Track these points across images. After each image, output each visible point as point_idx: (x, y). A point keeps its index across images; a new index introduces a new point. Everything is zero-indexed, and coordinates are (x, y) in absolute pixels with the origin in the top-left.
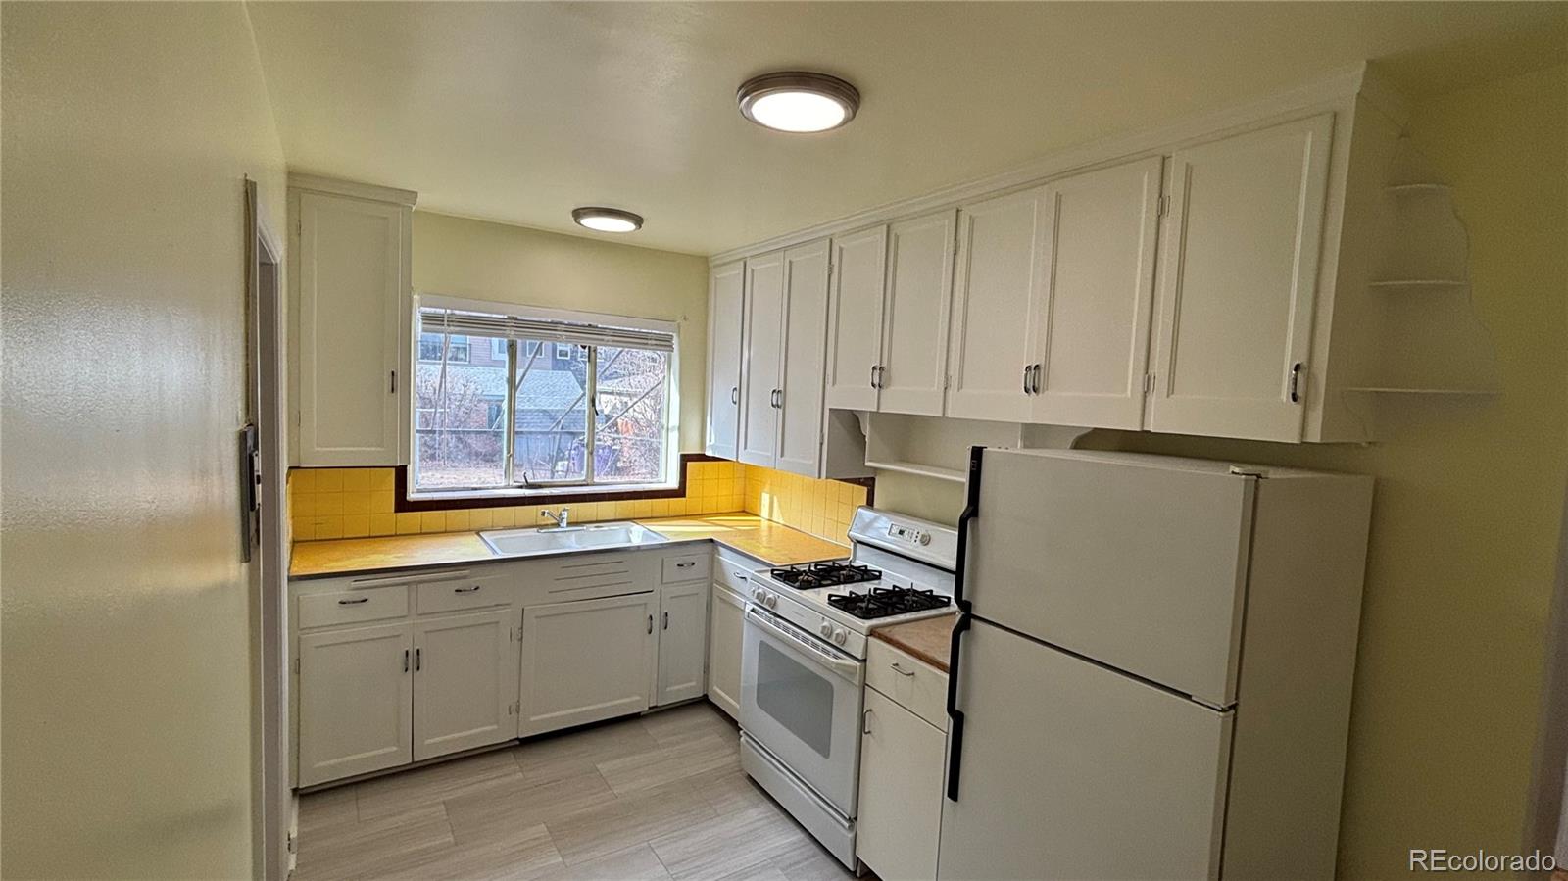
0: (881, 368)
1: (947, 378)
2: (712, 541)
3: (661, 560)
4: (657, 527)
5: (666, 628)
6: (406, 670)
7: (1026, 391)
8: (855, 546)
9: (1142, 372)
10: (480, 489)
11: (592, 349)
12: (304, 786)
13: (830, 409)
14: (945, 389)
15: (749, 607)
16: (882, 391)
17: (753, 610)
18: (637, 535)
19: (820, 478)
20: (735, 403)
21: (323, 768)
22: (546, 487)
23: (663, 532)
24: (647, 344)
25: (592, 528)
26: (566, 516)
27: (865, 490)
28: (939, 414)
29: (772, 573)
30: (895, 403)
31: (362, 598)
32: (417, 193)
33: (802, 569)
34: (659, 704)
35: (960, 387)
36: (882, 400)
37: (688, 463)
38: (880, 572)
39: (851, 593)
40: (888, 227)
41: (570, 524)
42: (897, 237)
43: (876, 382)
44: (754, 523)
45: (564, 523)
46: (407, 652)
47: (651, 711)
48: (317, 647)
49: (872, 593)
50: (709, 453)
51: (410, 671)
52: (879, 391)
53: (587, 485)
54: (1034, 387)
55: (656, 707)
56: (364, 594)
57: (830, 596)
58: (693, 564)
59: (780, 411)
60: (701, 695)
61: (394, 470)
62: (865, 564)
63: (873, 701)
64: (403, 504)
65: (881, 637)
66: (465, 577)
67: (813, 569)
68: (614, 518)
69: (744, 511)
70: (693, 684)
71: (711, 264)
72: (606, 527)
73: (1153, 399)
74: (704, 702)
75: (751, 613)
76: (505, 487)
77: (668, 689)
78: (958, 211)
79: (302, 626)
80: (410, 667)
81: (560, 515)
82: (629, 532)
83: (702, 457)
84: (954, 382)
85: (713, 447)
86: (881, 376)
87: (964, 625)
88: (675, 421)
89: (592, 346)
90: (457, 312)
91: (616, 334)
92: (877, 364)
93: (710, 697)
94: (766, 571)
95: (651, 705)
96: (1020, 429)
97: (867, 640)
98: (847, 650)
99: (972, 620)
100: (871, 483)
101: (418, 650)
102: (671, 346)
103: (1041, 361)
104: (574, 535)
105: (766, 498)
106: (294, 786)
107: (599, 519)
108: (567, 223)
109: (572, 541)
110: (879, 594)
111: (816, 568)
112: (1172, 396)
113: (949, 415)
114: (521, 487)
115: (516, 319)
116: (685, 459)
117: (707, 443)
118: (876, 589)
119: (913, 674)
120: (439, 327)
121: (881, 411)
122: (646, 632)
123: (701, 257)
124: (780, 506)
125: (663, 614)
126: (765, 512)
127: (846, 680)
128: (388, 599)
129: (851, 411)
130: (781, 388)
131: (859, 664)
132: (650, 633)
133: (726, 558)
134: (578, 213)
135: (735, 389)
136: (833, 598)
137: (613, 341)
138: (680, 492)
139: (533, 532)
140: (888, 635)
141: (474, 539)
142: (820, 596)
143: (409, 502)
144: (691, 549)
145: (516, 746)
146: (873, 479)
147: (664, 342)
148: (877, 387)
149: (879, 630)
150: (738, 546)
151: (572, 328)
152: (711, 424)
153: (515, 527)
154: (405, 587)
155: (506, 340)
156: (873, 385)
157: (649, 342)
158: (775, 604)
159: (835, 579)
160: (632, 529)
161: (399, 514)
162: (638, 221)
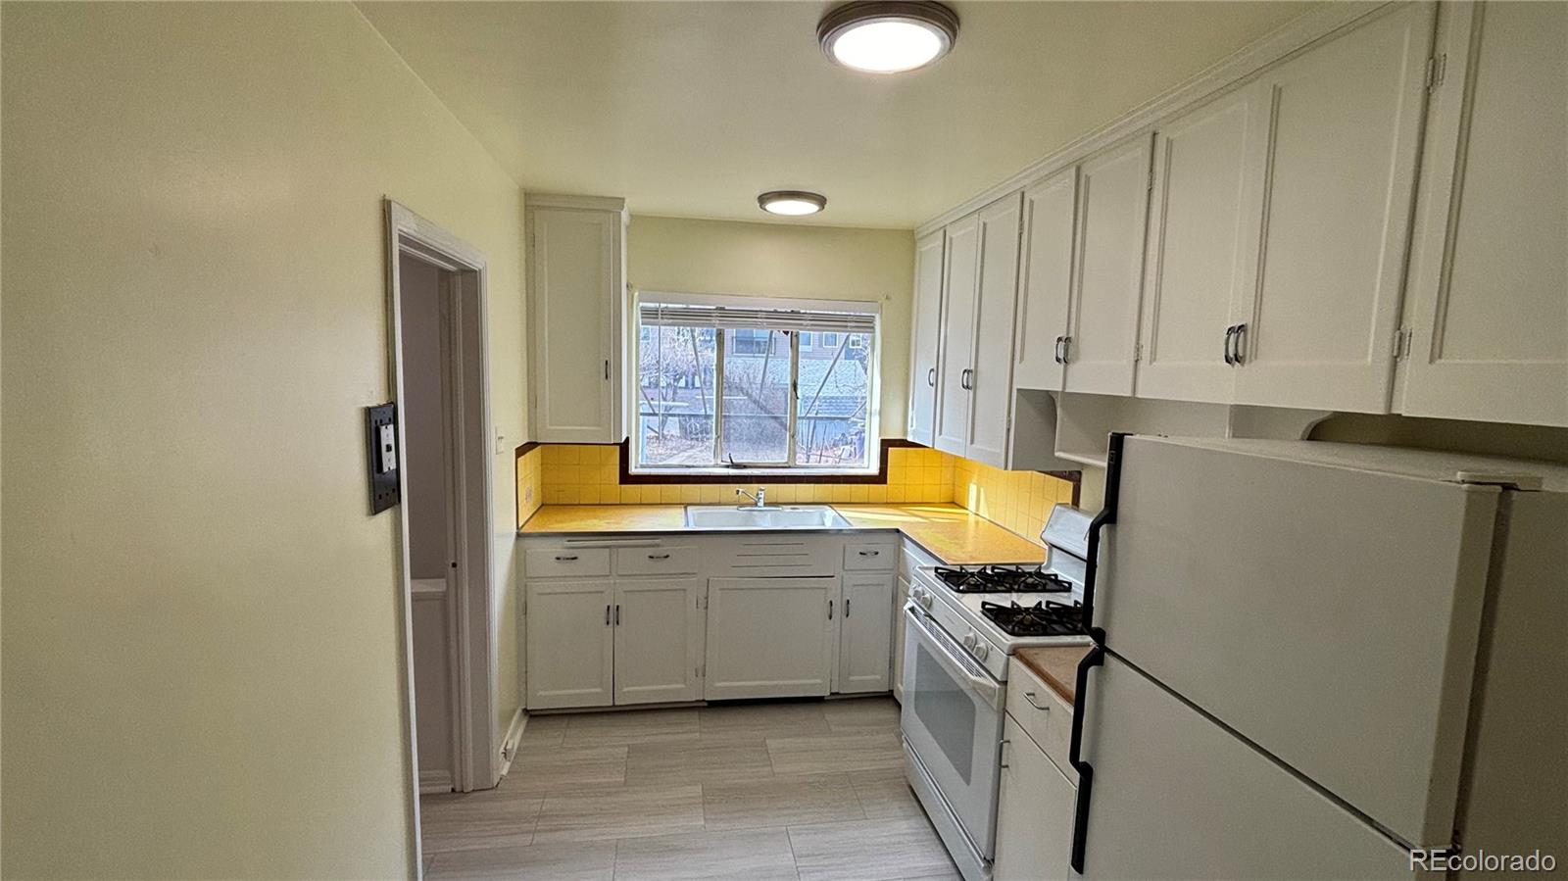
0: (1068, 340)
1: (1138, 349)
2: (898, 531)
3: (842, 546)
4: (847, 513)
5: (847, 616)
6: (608, 623)
7: (1227, 361)
8: (1050, 550)
9: (1390, 325)
10: (693, 467)
11: (794, 334)
12: (531, 708)
13: (1018, 390)
14: (1137, 361)
15: (910, 604)
16: (1072, 367)
17: (912, 609)
18: (829, 519)
19: (1006, 468)
20: (932, 385)
21: (546, 697)
22: (751, 467)
23: (851, 518)
24: (846, 327)
25: (787, 509)
26: (762, 496)
27: (1070, 485)
28: (1128, 394)
29: (936, 571)
30: (1087, 380)
31: (573, 556)
32: (623, 199)
33: (970, 571)
34: (842, 692)
35: (1153, 359)
36: (1069, 379)
37: (890, 449)
38: (1070, 584)
39: (1013, 603)
40: (1078, 169)
41: (765, 504)
42: (1088, 178)
43: (1061, 356)
44: (955, 516)
45: (761, 503)
46: (608, 607)
47: (833, 697)
48: (539, 594)
49: (1044, 607)
50: (910, 439)
51: (611, 625)
52: (1065, 367)
53: (789, 467)
54: (1236, 355)
55: (837, 694)
56: (575, 553)
57: (984, 604)
58: (877, 553)
59: (971, 392)
60: (887, 690)
61: (618, 447)
62: (1057, 572)
63: (1013, 732)
64: (626, 478)
65: (1021, 658)
66: (658, 545)
67: (989, 572)
68: (811, 501)
69: (953, 502)
70: (878, 677)
71: (916, 237)
72: (801, 509)
73: (1407, 367)
75: (909, 612)
76: (714, 466)
77: (851, 678)
78: (1155, 134)
79: (528, 575)
80: (611, 620)
81: (758, 494)
82: (822, 516)
83: (903, 443)
84: (1146, 353)
85: (914, 433)
86: (1067, 350)
87: (1096, 658)
88: (876, 406)
89: (794, 331)
90: (670, 306)
91: (816, 318)
92: (1063, 335)
93: (895, 694)
94: (930, 568)
95: (833, 691)
96: (1228, 411)
97: (1008, 659)
98: (989, 668)
99: (1106, 654)
100: (1078, 476)
101: (618, 607)
102: (873, 328)
103: (1247, 320)
104: (769, 514)
105: (973, 488)
106: (524, 707)
107: (798, 501)
108: (751, 211)
109: (766, 521)
110: (1052, 609)
111: (992, 571)
112: (1438, 362)
113: (1139, 396)
114: (728, 467)
115: (723, 309)
116: (886, 444)
117: (909, 429)
118: (1048, 603)
119: (1048, 709)
120: (652, 320)
121: (1067, 390)
122: (828, 618)
123: (908, 231)
124: (986, 499)
125: (845, 602)
126: (972, 505)
127: (986, 702)
128: (594, 559)
129: (1048, 391)
130: (973, 368)
131: (997, 686)
132: (830, 618)
134: (763, 199)
135: (932, 370)
136: (987, 606)
137: (812, 325)
138: (881, 478)
139: (732, 509)
140: (1030, 659)
141: (679, 511)
142: (973, 602)
143: (631, 476)
144: (876, 538)
145: (704, 707)
146: (1080, 473)
147: (866, 324)
148: (1063, 362)
149: (1021, 651)
150: (920, 538)
151: (774, 315)
152: (913, 409)
153: (719, 504)
154: (608, 550)
155: (715, 329)
156: (1058, 360)
157: (849, 324)
158: (931, 605)
159: (1008, 586)
160: (826, 513)
161: (623, 486)
162: (821, 201)
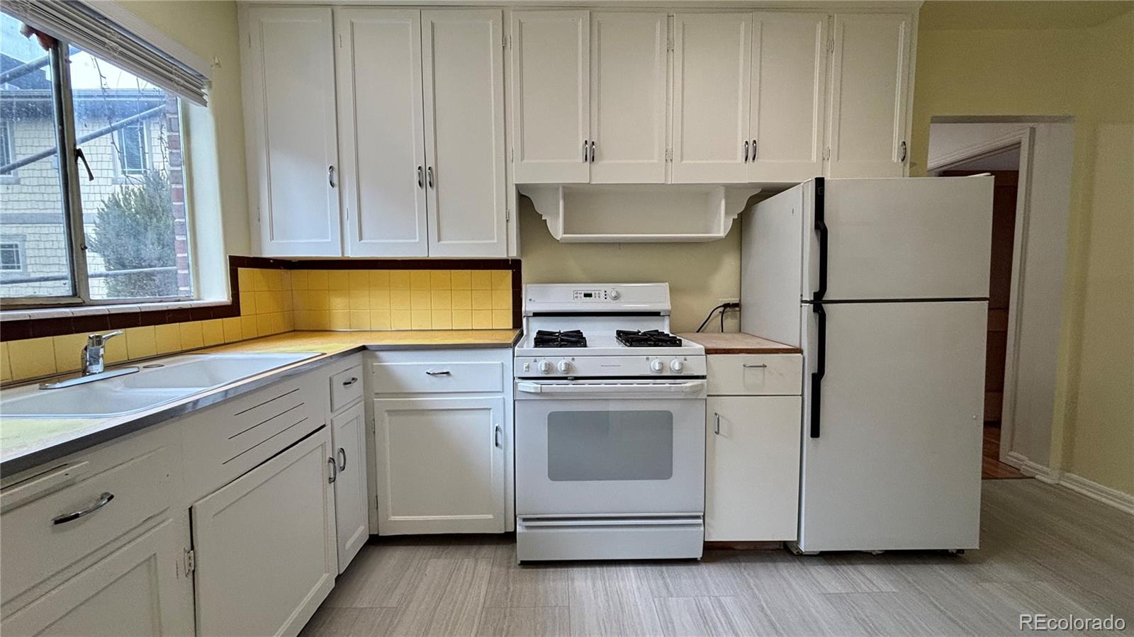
74: (376, 542)
133: (393, 361)
